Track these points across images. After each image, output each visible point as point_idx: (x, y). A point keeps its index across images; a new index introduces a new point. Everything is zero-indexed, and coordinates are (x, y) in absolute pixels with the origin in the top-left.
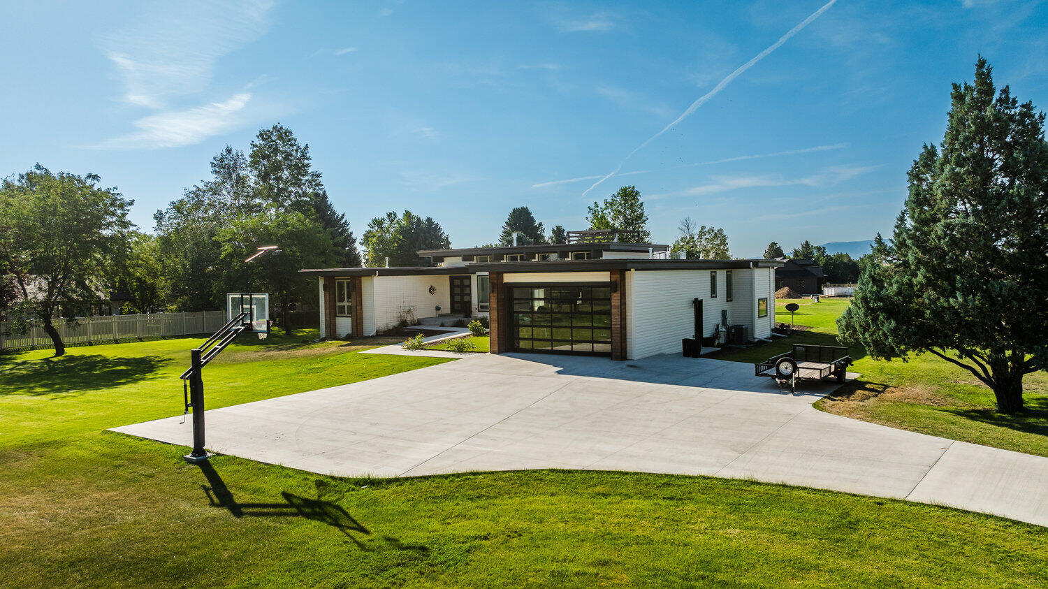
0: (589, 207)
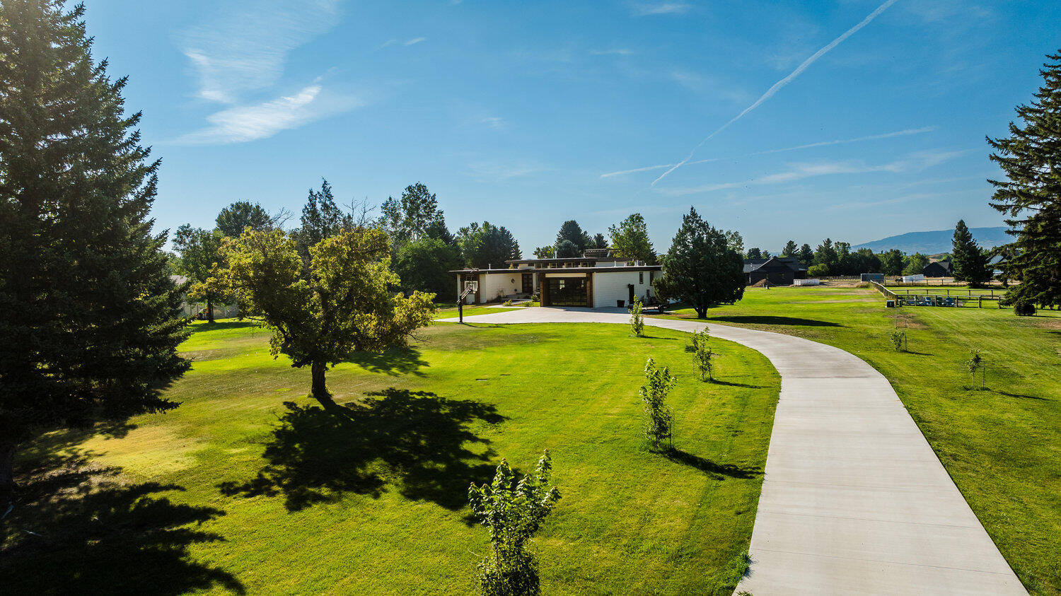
0: (609, 228)
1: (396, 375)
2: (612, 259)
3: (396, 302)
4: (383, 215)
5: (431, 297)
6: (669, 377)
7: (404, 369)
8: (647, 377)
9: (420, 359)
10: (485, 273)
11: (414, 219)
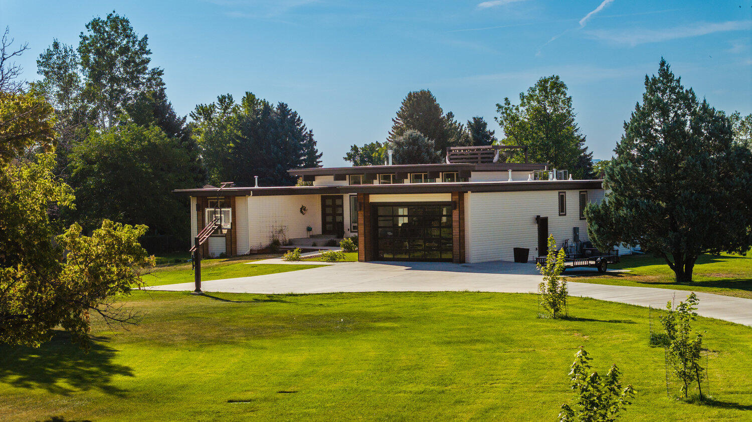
0: (497, 105)
1: (65, 393)
2: (502, 167)
3: (66, 243)
4: (42, 78)
5: (137, 232)
6: (619, 387)
7: (80, 380)
8: (575, 386)
9: (115, 362)
10: (246, 193)
11: (105, 86)
